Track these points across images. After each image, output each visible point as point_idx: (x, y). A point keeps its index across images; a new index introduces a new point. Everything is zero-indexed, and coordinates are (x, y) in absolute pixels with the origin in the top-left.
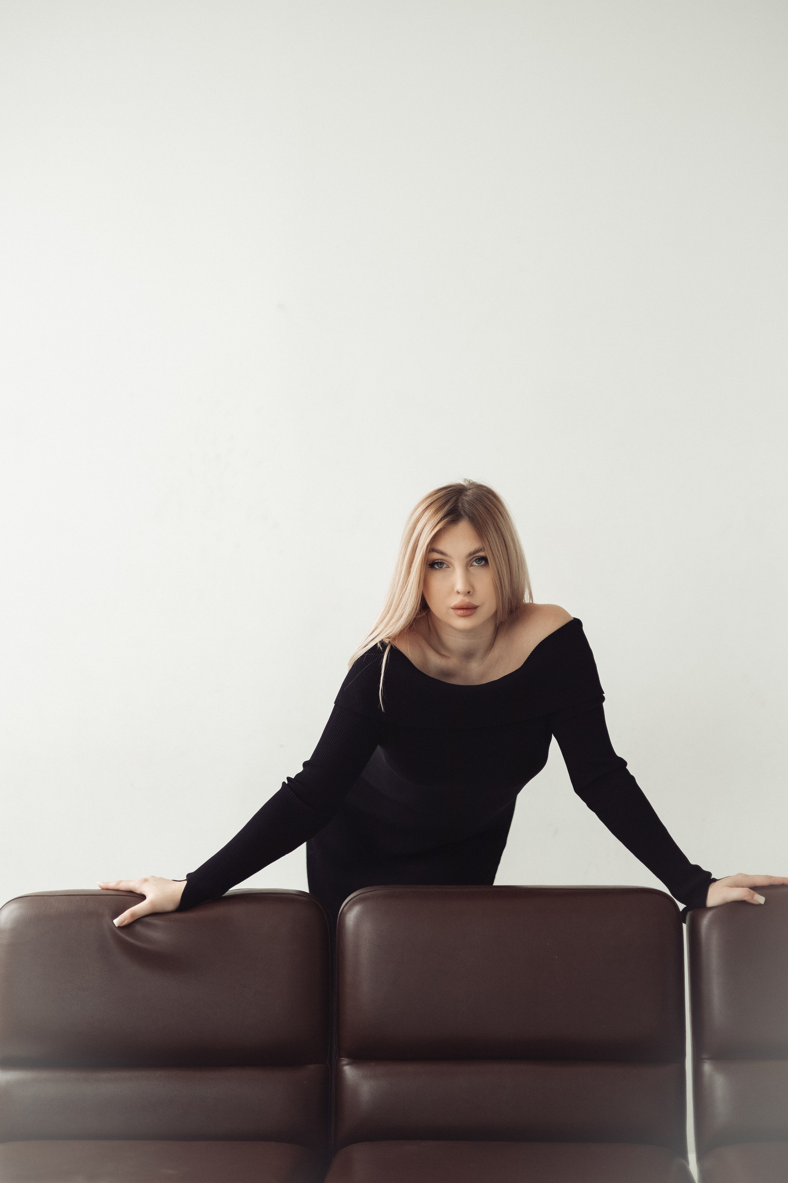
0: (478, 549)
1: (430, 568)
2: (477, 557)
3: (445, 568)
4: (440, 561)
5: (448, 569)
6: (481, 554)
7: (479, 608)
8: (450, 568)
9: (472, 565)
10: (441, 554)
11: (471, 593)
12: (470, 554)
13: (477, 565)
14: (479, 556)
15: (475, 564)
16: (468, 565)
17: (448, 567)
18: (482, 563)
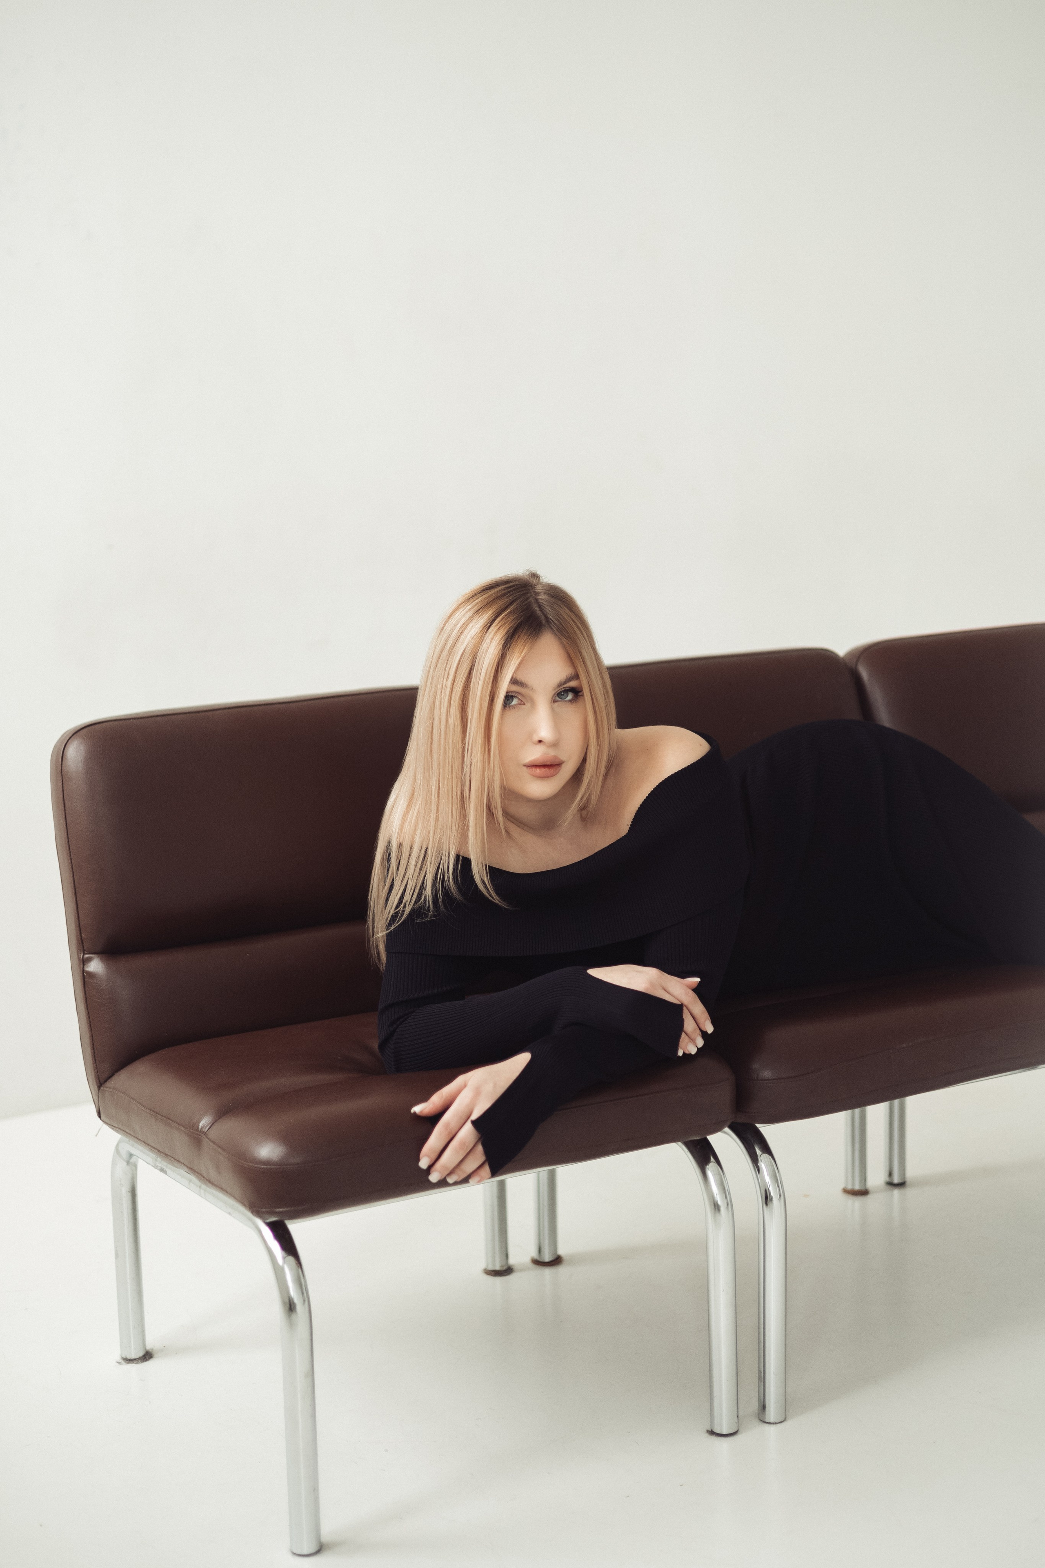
0: (569, 676)
18: (570, 696)
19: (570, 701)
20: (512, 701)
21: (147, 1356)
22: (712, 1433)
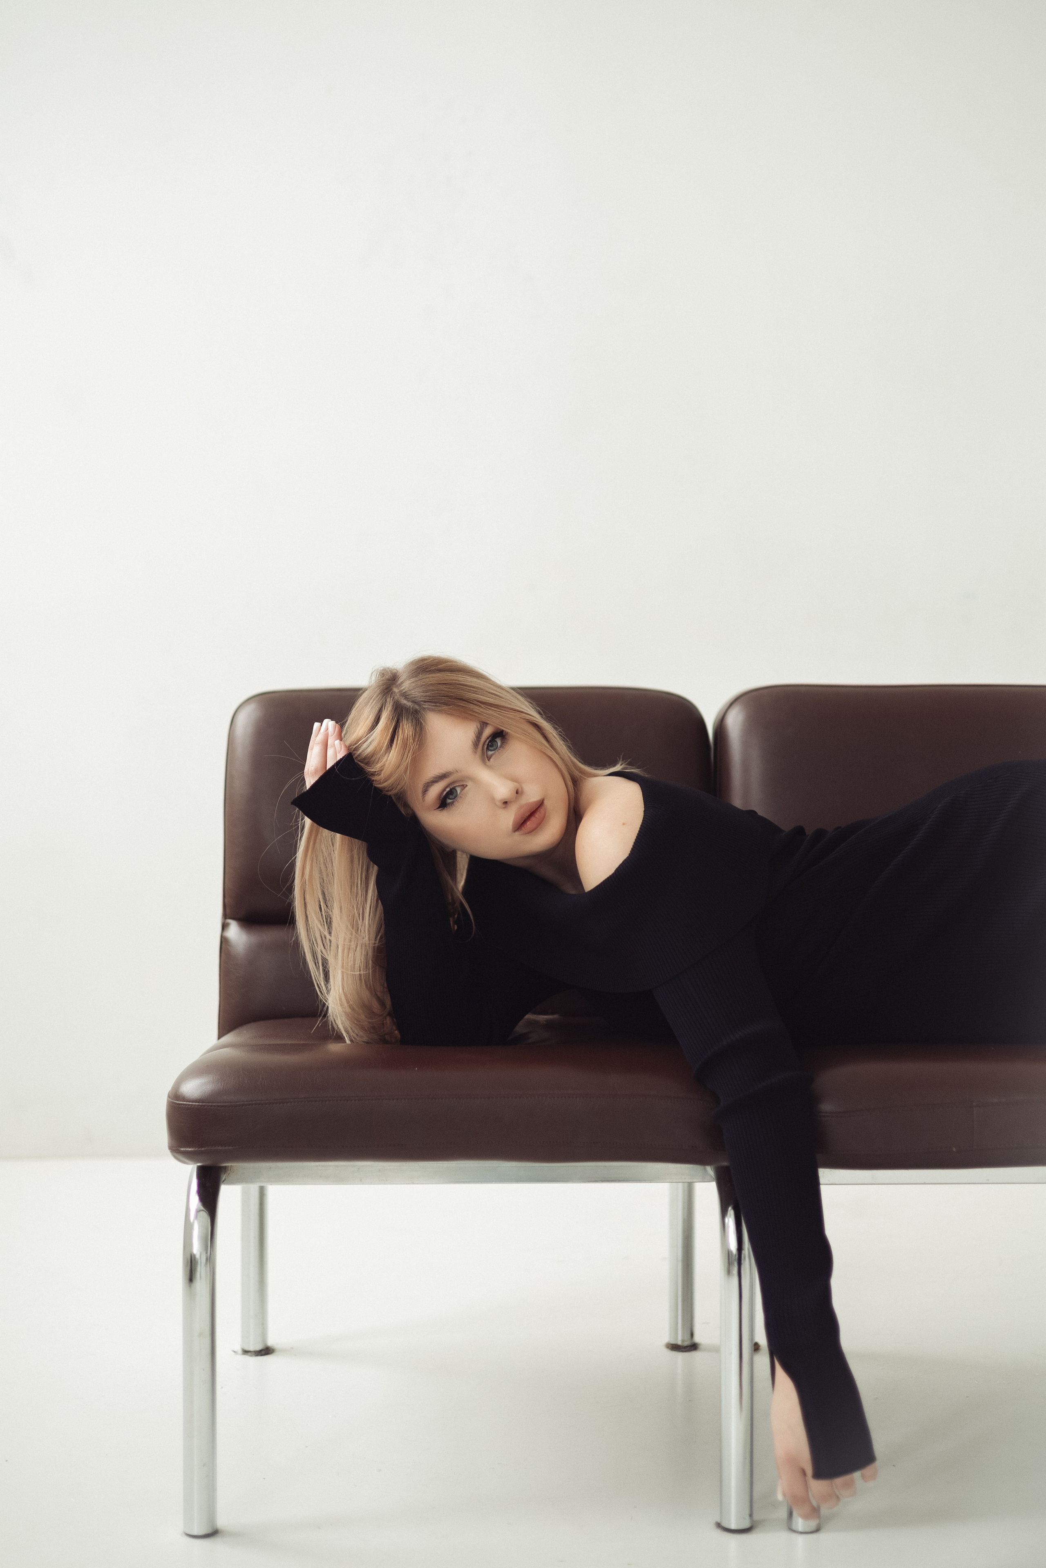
0: (477, 730)
1: (444, 809)
2: (485, 741)
3: (461, 792)
4: (448, 789)
5: (467, 789)
6: (488, 731)
7: (545, 802)
8: (467, 785)
9: (489, 758)
10: (443, 779)
11: (520, 790)
12: (476, 744)
13: (493, 752)
14: (488, 738)
15: (490, 753)
16: (485, 758)
17: (464, 787)
18: (499, 741)
19: (503, 743)
20: (457, 792)
21: (266, 1351)
22: (719, 1525)
